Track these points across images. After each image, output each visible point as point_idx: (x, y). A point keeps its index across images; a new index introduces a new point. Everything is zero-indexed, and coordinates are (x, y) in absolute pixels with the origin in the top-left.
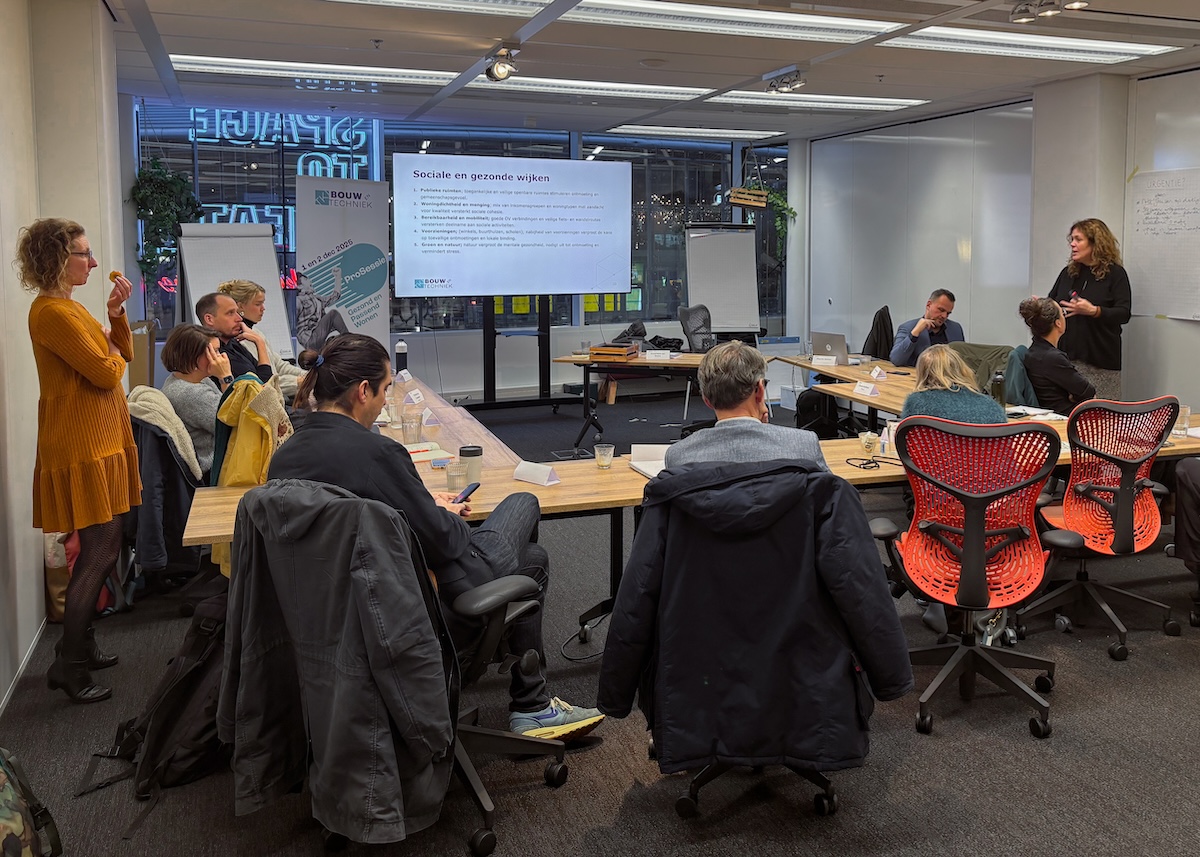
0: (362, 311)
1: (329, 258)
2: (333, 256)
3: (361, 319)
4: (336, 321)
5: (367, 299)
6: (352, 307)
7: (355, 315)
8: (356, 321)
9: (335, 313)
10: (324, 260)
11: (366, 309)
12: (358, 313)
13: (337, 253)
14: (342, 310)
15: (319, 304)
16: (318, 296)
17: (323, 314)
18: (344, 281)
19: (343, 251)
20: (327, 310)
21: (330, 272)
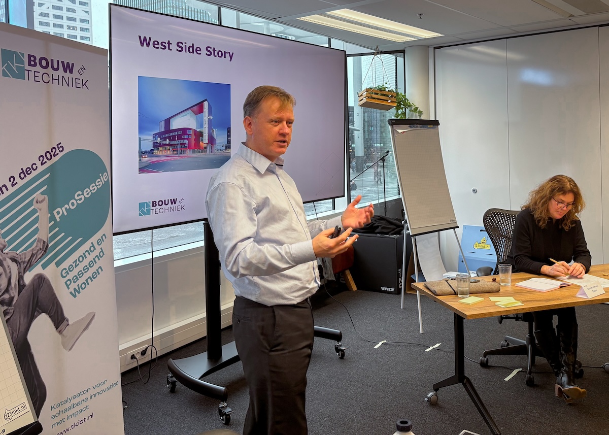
0: (81, 267)
1: (29, 177)
2: (34, 173)
3: (80, 281)
4: (42, 295)
5: (86, 246)
6: (65, 265)
7: (70, 276)
8: (73, 286)
9: (40, 280)
10: (21, 183)
11: (86, 262)
12: (75, 272)
13: (41, 169)
14: (50, 273)
15: (14, 268)
16: (11, 254)
17: (21, 286)
18: (52, 218)
19: (49, 163)
20: (28, 278)
21: (30, 204)
